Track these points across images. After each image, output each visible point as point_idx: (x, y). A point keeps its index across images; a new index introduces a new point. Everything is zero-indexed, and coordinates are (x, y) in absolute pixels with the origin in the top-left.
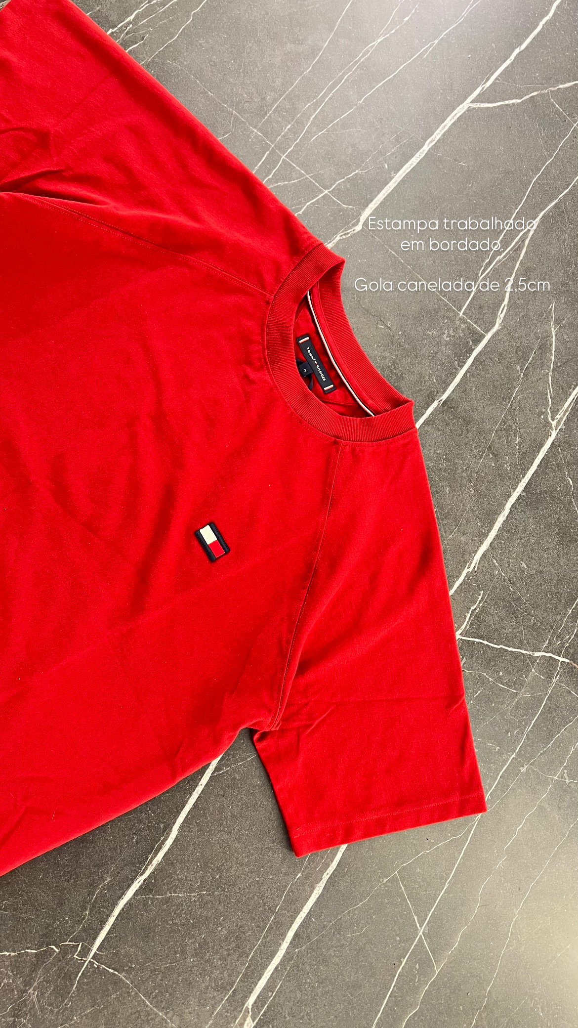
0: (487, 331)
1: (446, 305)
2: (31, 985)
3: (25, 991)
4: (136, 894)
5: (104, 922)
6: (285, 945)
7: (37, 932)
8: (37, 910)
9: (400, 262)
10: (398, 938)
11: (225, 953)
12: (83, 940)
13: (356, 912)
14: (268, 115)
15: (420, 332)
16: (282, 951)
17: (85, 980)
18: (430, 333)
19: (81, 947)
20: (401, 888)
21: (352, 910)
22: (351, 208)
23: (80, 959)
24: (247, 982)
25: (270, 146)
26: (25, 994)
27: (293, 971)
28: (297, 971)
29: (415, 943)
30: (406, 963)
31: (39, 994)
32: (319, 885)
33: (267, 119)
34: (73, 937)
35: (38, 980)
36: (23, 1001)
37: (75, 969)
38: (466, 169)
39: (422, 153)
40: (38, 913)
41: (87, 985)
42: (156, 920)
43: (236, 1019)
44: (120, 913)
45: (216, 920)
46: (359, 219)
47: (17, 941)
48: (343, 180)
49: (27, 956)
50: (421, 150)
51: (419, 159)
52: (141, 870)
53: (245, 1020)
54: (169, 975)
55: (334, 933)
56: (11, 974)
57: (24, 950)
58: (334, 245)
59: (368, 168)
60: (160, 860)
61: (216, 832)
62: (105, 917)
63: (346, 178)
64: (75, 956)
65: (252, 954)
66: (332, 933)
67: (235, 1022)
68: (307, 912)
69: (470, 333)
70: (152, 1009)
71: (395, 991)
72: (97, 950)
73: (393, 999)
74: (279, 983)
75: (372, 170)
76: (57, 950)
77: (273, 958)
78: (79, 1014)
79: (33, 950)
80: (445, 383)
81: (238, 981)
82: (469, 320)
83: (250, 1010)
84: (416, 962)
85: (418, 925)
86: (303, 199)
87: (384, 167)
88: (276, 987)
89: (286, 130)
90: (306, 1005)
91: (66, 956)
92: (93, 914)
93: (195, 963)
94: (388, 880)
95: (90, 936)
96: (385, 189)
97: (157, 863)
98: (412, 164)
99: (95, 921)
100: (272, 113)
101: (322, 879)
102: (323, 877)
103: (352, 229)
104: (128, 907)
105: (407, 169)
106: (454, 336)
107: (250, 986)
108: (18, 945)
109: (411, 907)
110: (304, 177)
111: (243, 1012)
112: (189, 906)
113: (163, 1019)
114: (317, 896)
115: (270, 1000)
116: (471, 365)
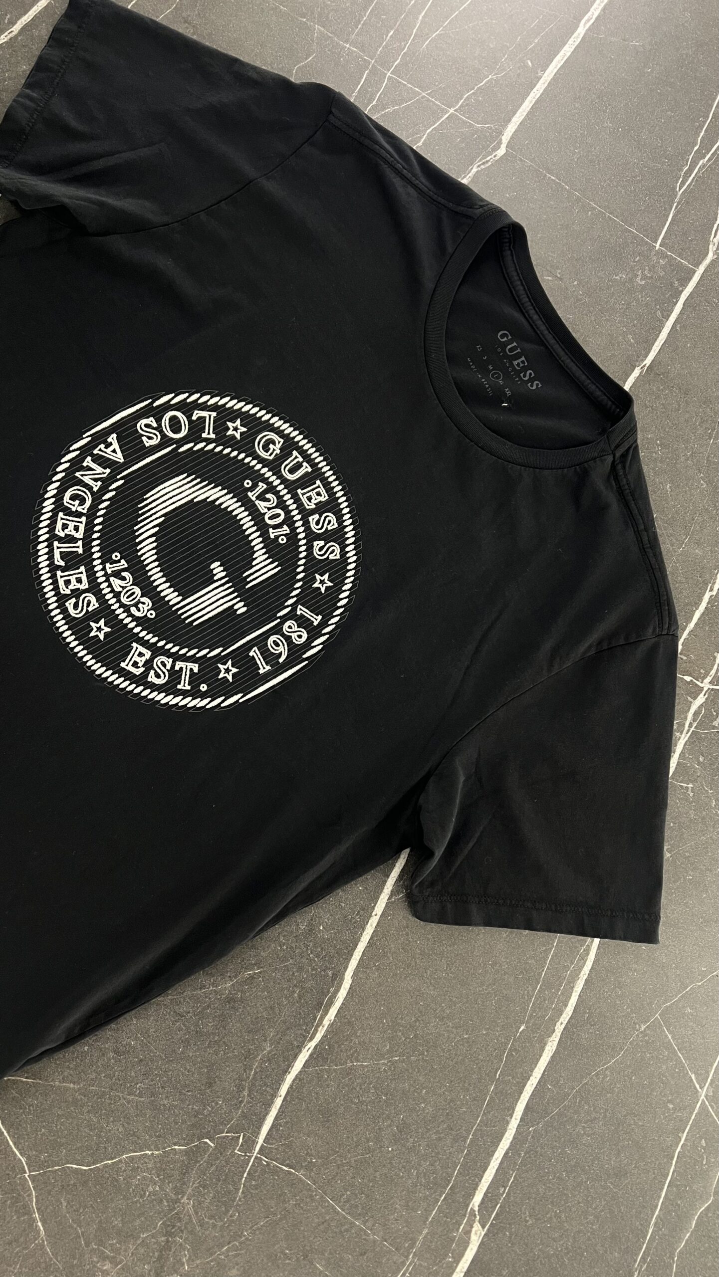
0: (697, 265)
1: (635, 237)
2: (183, 1194)
3: (177, 1201)
4: (306, 1065)
5: (269, 1105)
6: (514, 1123)
7: (184, 1122)
8: (181, 1093)
9: (563, 187)
10: (671, 1106)
11: (434, 1137)
12: (243, 1130)
13: (608, 1072)
14: (362, 22)
15: (602, 278)
16: (511, 1131)
17: (253, 1183)
18: (617, 277)
19: (243, 1139)
20: (666, 1036)
21: (602, 1070)
22: (488, 128)
23: (243, 1154)
24: (468, 1175)
25: (369, 63)
26: (178, 1204)
27: (530, 1157)
28: (535, 1157)
29: (696, 1111)
30: (686, 1140)
31: (196, 1204)
32: (551, 1039)
33: (360, 28)
34: (232, 1126)
35: (193, 1184)
36: (177, 1214)
37: (238, 1168)
38: (641, 49)
39: (578, 37)
40: (183, 1097)
41: (256, 1189)
42: (336, 1099)
43: (460, 1225)
44: (288, 1092)
45: (416, 1094)
46: (501, 140)
47: (160, 1136)
48: (473, 91)
49: (175, 1155)
50: (576, 34)
51: (574, 47)
52: (309, 1034)
53: (472, 1227)
54: (363, 1170)
55: (580, 1102)
56: (157, 1179)
57: (169, 1146)
58: (470, 179)
59: (504, 70)
60: (333, 1018)
61: (403, 977)
62: (269, 1098)
63: (476, 88)
64: (236, 1151)
65: (471, 1137)
66: (577, 1104)
67: (458, 1230)
68: (539, 1076)
69: (673, 270)
70: (345, 1218)
71: (676, 1178)
72: (264, 1142)
73: (674, 1189)
74: (512, 1175)
75: (510, 72)
76: (212, 1145)
77: (501, 1140)
78: (251, 1228)
79: (182, 1146)
80: (646, 342)
81: (455, 1174)
82: (670, 254)
83: (477, 1213)
84: (701, 1138)
85: (698, 1086)
86: (421, 126)
87: (526, 66)
88: (509, 1180)
89: (388, 37)
90: (552, 1203)
91: (224, 1151)
92: (254, 1095)
93: (395, 1153)
94: (647, 1027)
95: (253, 1125)
96: (532, 94)
97: (329, 1023)
98: (564, 56)
99: (256, 1104)
100: (366, 20)
101: (554, 1031)
102: (556, 1028)
103: (493, 156)
104: (298, 1083)
105: (559, 61)
106: (652, 277)
107: (473, 1181)
108: (162, 1141)
109: (684, 1062)
110: (420, 96)
111: (467, 1216)
112: (378, 1078)
113: (361, 1229)
114: (551, 1054)
115: (502, 1198)
116: (680, 313)
